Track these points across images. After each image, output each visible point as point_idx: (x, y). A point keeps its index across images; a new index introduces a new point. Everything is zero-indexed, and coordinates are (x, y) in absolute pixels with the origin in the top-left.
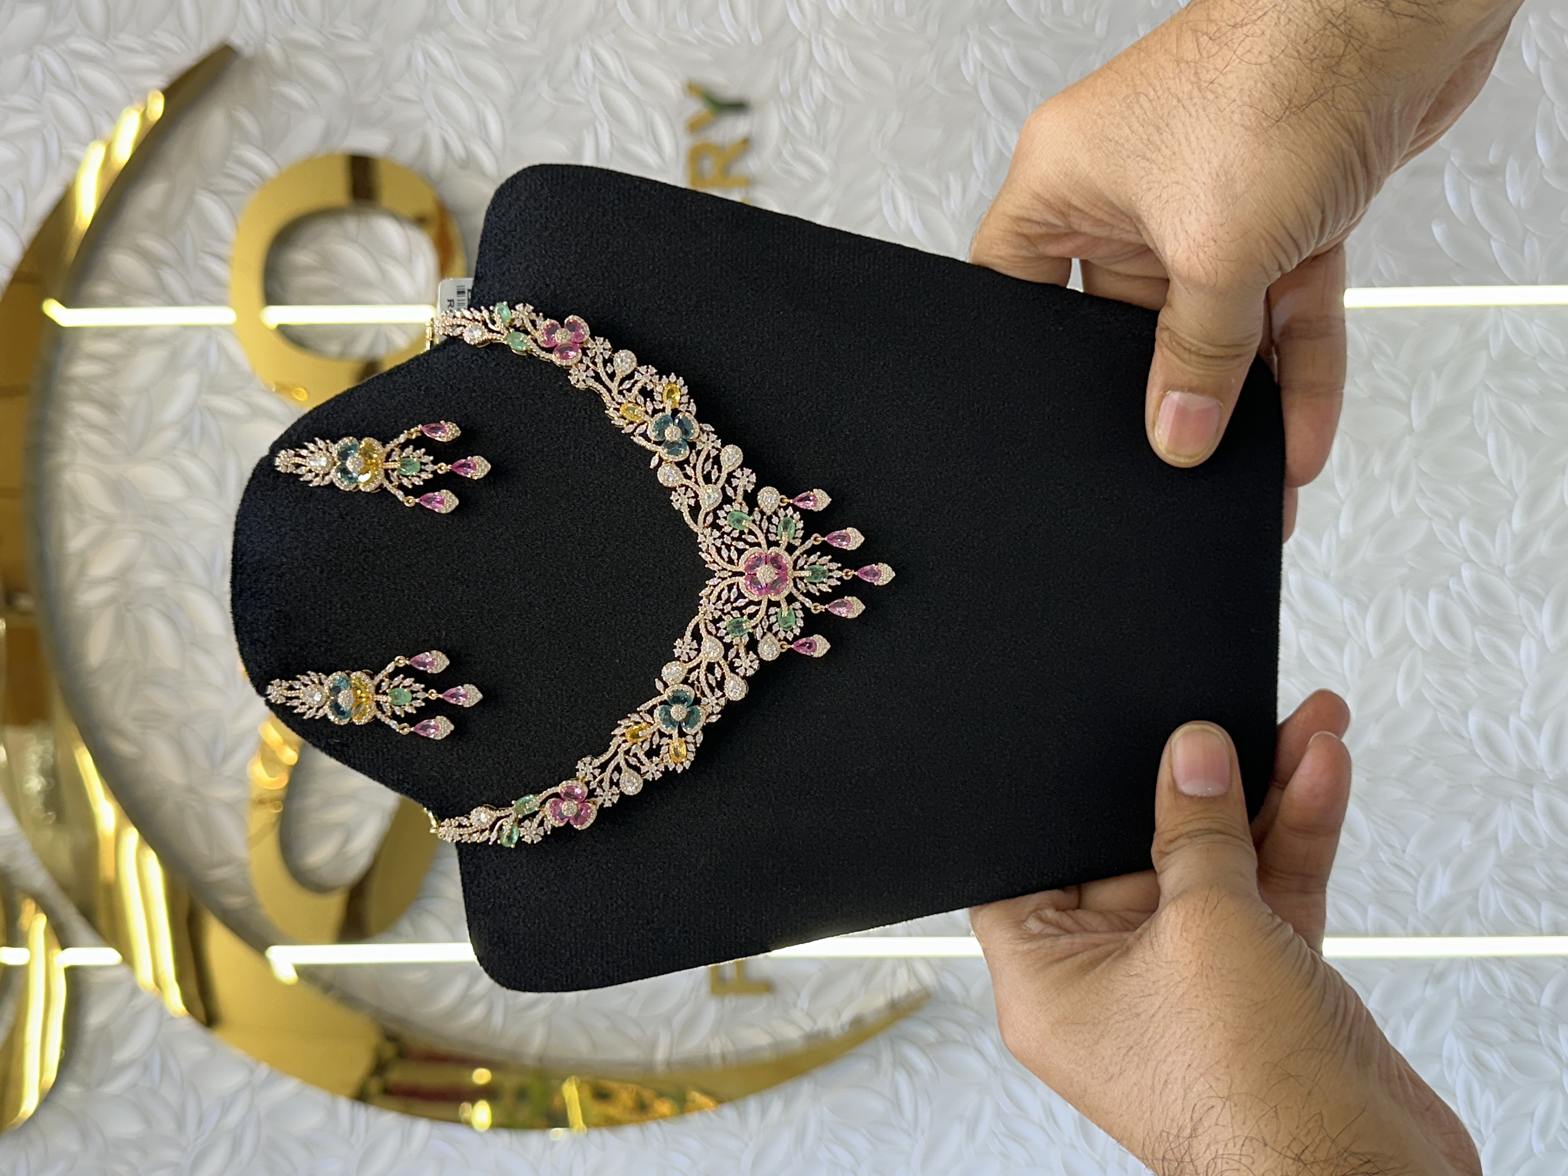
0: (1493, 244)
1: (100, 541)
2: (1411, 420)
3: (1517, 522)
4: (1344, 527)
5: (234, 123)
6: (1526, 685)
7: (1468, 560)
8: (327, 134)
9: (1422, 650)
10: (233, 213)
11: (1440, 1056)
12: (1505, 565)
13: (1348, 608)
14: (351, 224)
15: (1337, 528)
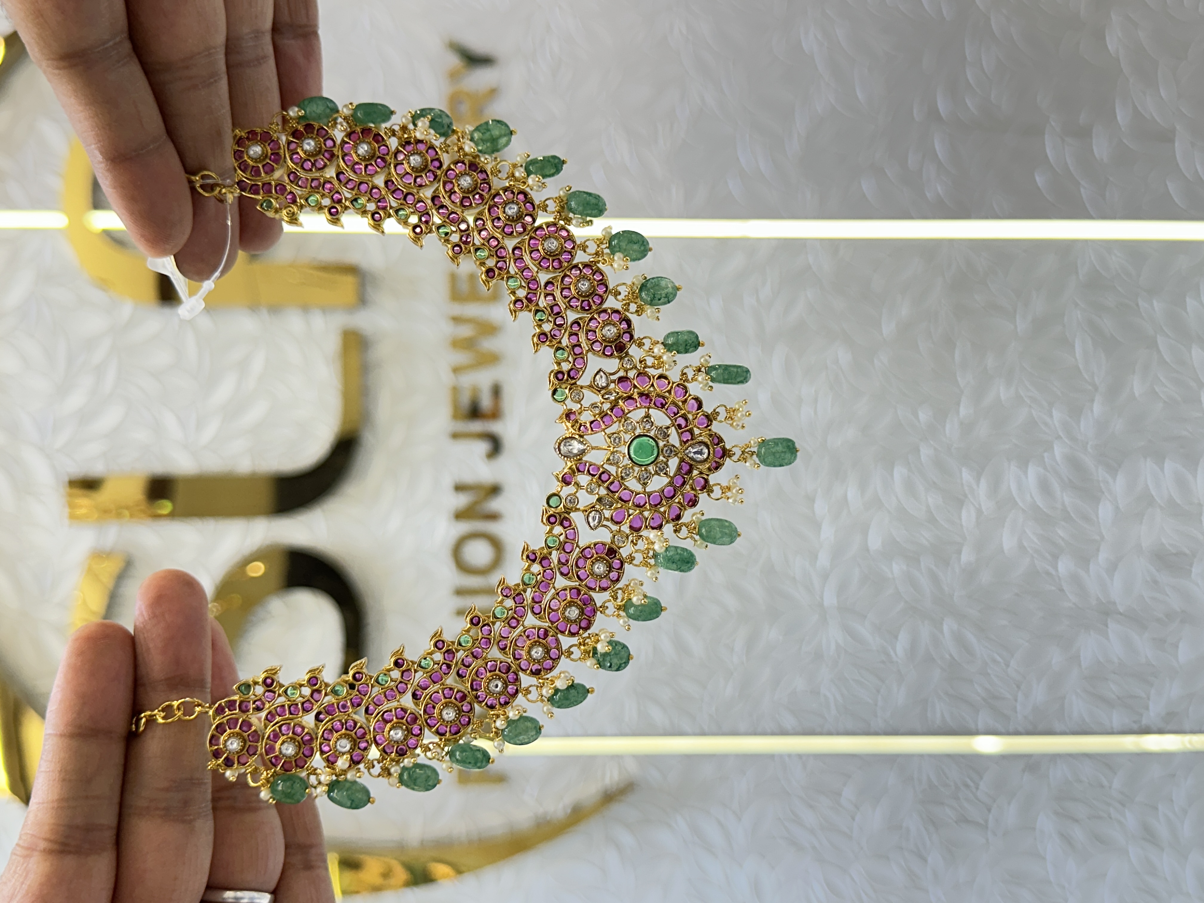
0: (1082, 190)
2: (1016, 327)
3: (1097, 408)
4: (964, 411)
6: (1102, 538)
7: (1059, 437)
9: (1023, 509)
11: (1034, 829)
12: (1087, 443)
13: (966, 476)
15: (958, 413)
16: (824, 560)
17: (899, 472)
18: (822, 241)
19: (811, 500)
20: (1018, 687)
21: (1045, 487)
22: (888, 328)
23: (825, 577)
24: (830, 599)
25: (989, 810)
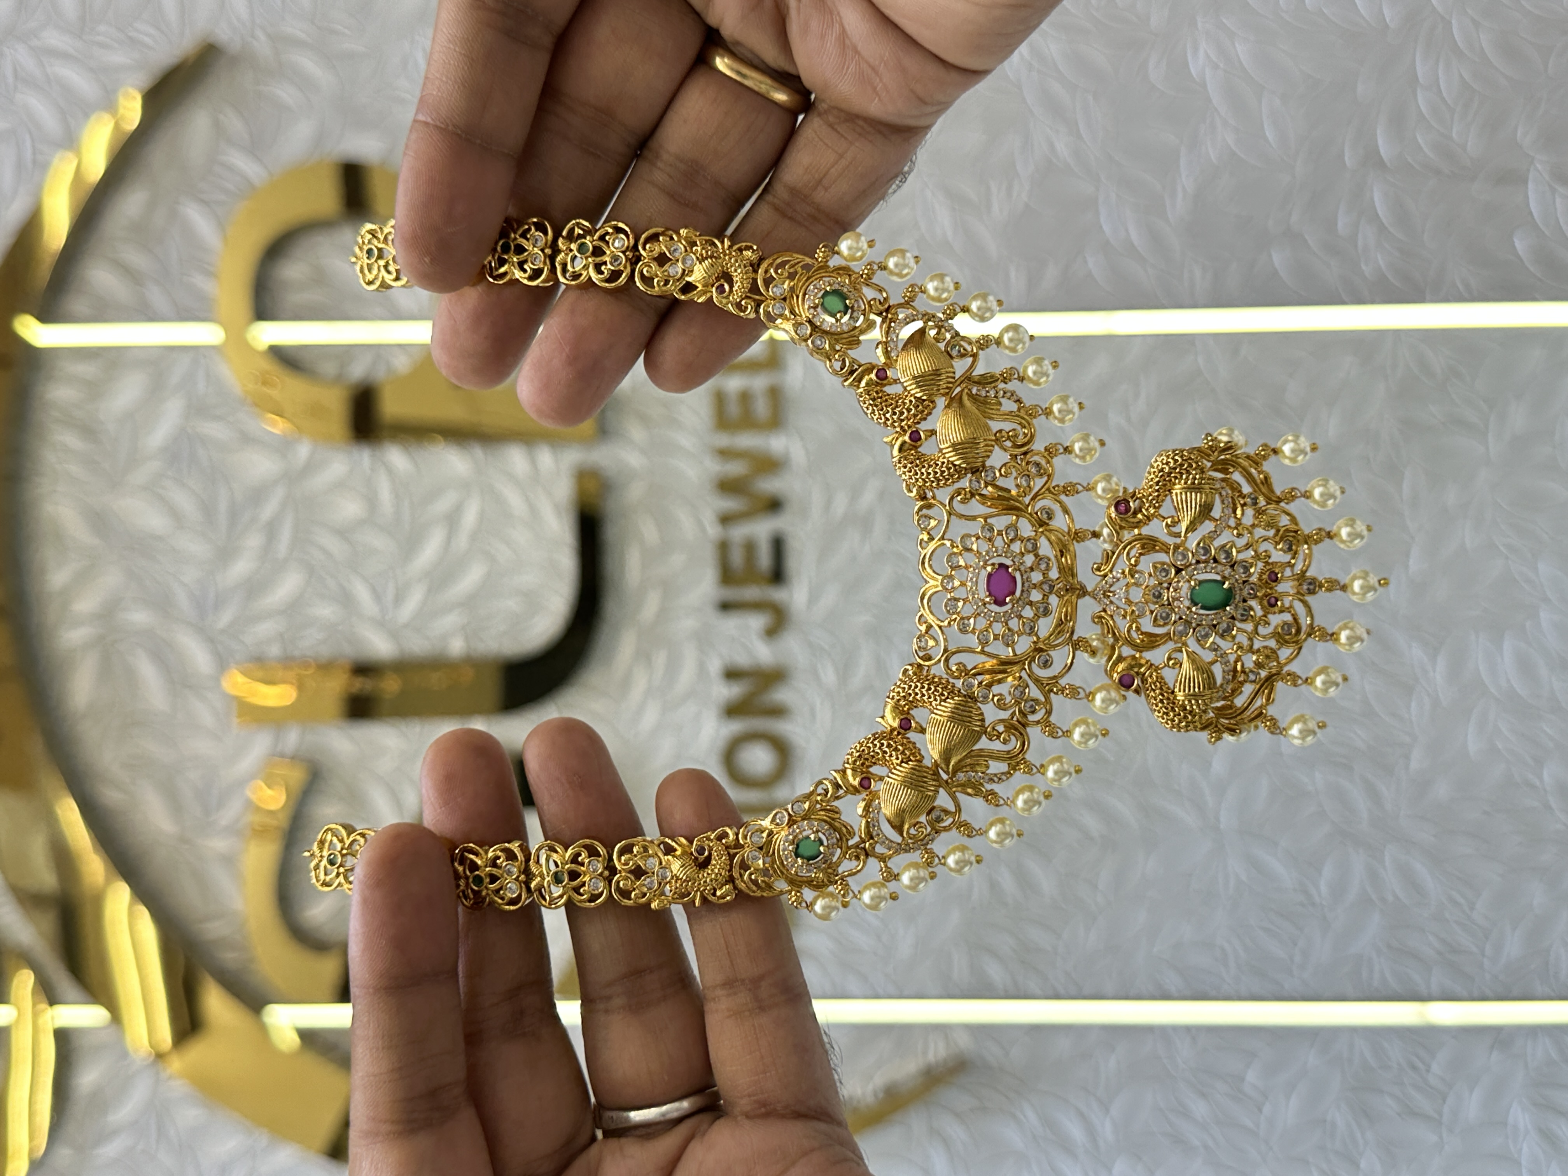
1: (84, 577)
4: (1415, 564)
5: (218, 127)
7: (1547, 600)
8: (320, 138)
9: (1495, 698)
13: (1416, 653)
15: (1407, 566)
16: (1219, 766)
18: (1217, 337)
20: (1487, 935)
21: (1525, 666)
23: (1221, 789)
24: (1228, 820)
25: (1444, 1101)
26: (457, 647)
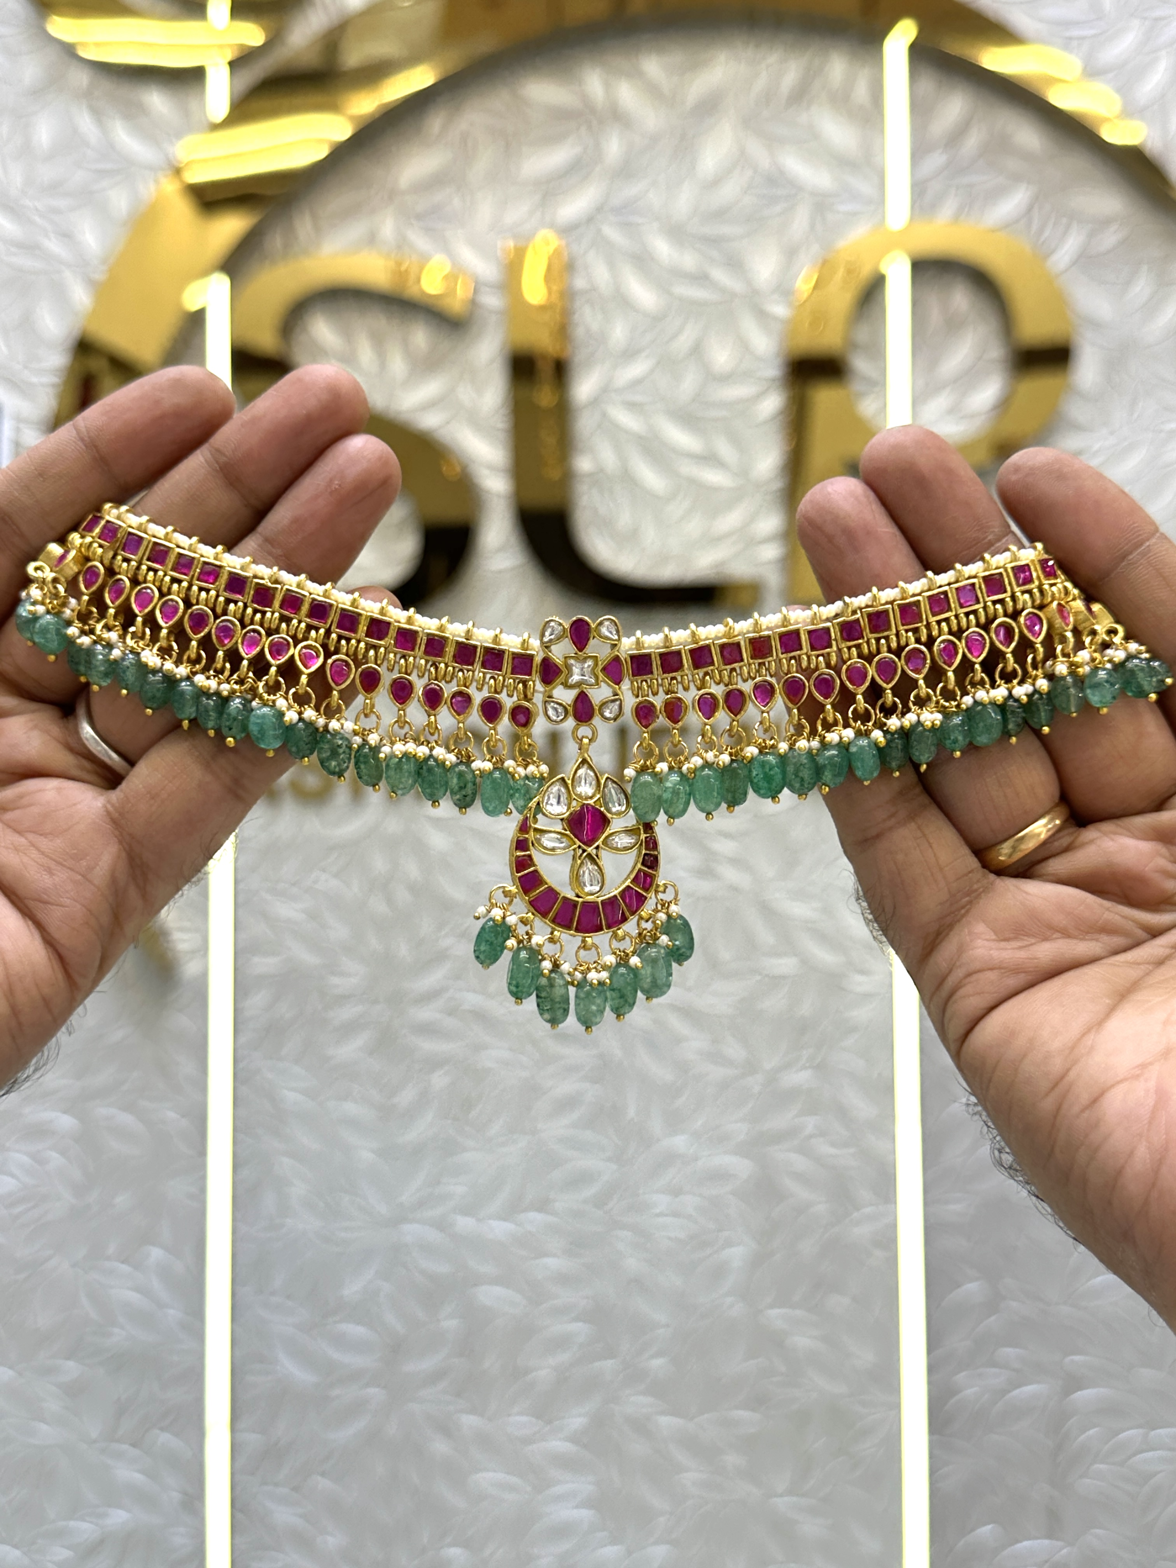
1: (653, 91)
2: (781, 1496)
4: (665, 1421)
5: (1105, 222)
7: (629, 1553)
8: (1096, 325)
9: (531, 1501)
10: (1007, 226)
11: (109, 1505)
13: (577, 1423)
14: (996, 352)
15: (663, 1413)
16: (464, 1224)
17: (579, 1329)
18: (895, 1226)
19: (543, 1206)
20: (296, 1489)
21: (562, 1531)
22: (776, 1317)
23: (441, 1225)
24: (412, 1231)
25: (134, 1445)
26: (583, 464)
